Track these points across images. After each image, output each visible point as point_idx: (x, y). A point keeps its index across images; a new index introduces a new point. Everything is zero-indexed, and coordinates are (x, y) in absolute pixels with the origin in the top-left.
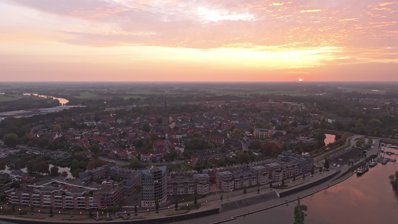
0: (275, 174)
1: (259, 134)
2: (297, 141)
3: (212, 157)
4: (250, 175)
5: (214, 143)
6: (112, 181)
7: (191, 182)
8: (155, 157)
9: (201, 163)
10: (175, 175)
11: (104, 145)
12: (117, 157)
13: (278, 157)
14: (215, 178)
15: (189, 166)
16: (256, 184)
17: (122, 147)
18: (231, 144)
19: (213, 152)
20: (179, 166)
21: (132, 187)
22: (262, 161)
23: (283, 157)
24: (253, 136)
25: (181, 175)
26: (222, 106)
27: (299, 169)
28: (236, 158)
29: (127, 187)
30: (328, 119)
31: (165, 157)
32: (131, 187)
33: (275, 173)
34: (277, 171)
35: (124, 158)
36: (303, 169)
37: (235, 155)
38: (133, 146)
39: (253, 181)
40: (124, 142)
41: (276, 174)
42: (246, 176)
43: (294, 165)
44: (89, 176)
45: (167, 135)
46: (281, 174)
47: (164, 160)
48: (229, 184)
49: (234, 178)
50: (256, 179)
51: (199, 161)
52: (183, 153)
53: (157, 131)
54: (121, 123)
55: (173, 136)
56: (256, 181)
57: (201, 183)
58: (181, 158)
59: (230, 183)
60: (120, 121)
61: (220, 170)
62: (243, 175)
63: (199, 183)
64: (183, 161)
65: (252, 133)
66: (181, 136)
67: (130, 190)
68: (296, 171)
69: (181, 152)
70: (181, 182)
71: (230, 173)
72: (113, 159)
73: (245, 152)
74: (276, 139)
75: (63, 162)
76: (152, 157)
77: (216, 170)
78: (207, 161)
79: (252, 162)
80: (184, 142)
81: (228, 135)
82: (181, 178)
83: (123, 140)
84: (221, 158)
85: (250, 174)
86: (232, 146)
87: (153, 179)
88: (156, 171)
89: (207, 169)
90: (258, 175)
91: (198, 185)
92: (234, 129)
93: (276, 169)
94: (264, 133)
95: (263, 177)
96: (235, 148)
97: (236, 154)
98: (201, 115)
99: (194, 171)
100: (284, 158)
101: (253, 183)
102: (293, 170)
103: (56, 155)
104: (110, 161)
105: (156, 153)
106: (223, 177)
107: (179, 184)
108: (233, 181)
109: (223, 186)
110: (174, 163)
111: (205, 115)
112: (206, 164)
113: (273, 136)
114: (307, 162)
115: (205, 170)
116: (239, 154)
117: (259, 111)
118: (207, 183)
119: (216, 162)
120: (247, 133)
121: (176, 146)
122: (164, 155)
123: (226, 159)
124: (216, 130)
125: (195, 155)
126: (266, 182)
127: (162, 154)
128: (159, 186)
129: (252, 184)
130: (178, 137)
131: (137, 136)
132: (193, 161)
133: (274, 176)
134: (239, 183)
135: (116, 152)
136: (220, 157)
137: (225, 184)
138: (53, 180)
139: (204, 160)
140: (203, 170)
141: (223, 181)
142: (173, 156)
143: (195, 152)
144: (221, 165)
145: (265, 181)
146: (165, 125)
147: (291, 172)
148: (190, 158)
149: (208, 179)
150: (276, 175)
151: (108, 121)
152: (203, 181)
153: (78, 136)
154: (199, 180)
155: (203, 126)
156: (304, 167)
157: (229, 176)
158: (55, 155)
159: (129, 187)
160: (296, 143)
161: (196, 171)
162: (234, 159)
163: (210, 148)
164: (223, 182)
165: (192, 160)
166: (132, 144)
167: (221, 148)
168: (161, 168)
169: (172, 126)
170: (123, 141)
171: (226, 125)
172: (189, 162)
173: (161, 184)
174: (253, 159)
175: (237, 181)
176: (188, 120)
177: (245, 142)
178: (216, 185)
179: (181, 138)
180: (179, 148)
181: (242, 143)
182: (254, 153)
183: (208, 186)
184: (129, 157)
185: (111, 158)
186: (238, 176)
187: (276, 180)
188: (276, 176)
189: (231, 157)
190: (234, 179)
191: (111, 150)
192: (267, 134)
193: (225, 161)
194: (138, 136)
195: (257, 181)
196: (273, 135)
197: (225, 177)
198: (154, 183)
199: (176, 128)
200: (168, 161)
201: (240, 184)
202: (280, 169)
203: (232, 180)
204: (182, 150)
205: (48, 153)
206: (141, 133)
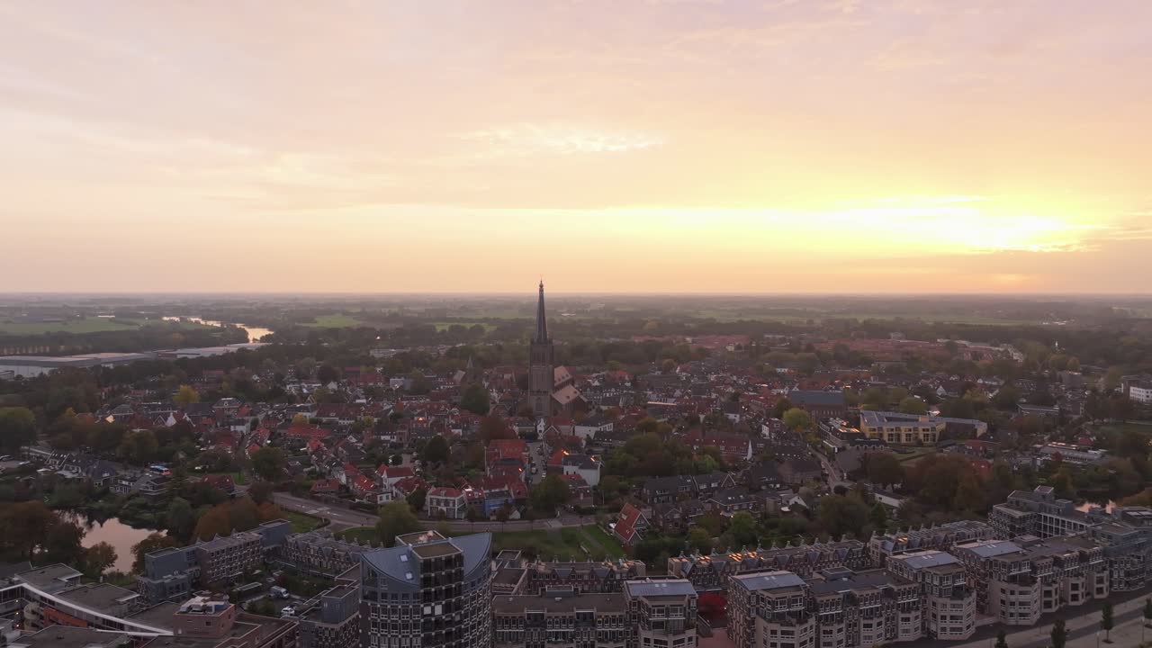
0: (1003, 591)
1: (885, 428)
2: (1040, 456)
3: (708, 507)
4: (888, 593)
5: (715, 454)
6: (283, 590)
7: (610, 614)
8: (481, 501)
9: (662, 529)
10: (548, 576)
11: (312, 454)
12: (344, 496)
13: (993, 515)
14: (721, 598)
15: (614, 538)
16: (919, 634)
17: (374, 459)
18: (780, 461)
19: (709, 489)
20: (570, 539)
21: (344, 629)
22: (923, 530)
23: (1018, 514)
24: (862, 435)
25: (573, 578)
26: (738, 347)
27: (1111, 574)
28: (806, 513)
29: (324, 625)
30: (1132, 388)
31: (519, 502)
32: (337, 627)
33: (1005, 585)
34: (1013, 579)
35: (365, 501)
36: (1128, 574)
37: (802, 502)
38: (416, 459)
39: (907, 619)
40: (391, 447)
41: (1012, 593)
42: (874, 598)
43: (1088, 551)
44: (190, 565)
45: (541, 426)
46: (1034, 594)
47: (516, 515)
48: (792, 633)
49: (813, 607)
50: (919, 613)
51: (653, 520)
52: (595, 488)
53: (511, 414)
54: (401, 387)
55: (565, 429)
56: (918, 623)
57: (658, 625)
58: (583, 507)
59: (797, 629)
60: (396, 383)
61: (744, 562)
62: (857, 593)
63: (648, 623)
64: (591, 521)
65: (857, 426)
66: (590, 431)
67: (333, 640)
68: (1100, 581)
69: (584, 483)
70: (560, 614)
71: (796, 580)
72: (327, 502)
73: (840, 490)
74: (950, 448)
75: (144, 506)
76: (471, 500)
77: (728, 563)
78: (686, 521)
79: (881, 533)
80: (602, 449)
81: (765, 430)
82: (565, 596)
83: (388, 438)
84: (744, 512)
85: (890, 585)
86: (785, 471)
87: (416, 596)
88: (433, 558)
89: (687, 555)
90: (923, 593)
91: (644, 634)
92: (787, 410)
93: (1010, 567)
94: (904, 427)
95: (954, 606)
96: (798, 475)
97: (807, 498)
98: (667, 370)
99: (631, 563)
100: (1023, 519)
101: (906, 631)
102: (1082, 575)
103: (127, 483)
104: (313, 512)
105: (489, 484)
106: (760, 599)
107: (553, 623)
108: (812, 621)
109: (765, 642)
110: (555, 524)
111: (682, 371)
112: (684, 534)
113: (937, 438)
114: (1142, 540)
115: (676, 560)
116: (816, 500)
117: (866, 362)
118: (688, 626)
119: (723, 529)
120: (839, 424)
121: (568, 460)
122: (519, 493)
123: (766, 516)
124: (722, 414)
125: (639, 497)
126: (968, 627)
127: (509, 487)
128: (449, 634)
129: (900, 633)
130: (583, 432)
131: (438, 425)
132: (630, 521)
133: (1003, 602)
134: (840, 630)
135: (343, 479)
136: (741, 509)
137: (774, 632)
138: (15, 579)
139: (677, 516)
140: (670, 560)
141: (765, 618)
142: (552, 499)
143: (641, 485)
144: (745, 540)
145: (965, 622)
146: (538, 392)
147: (1075, 587)
148: (618, 510)
149: (693, 604)
150: (1012, 598)
151: (361, 384)
152: (667, 612)
153: (242, 423)
154: (649, 610)
155: (674, 400)
156: (1133, 564)
157: (789, 595)
158: (124, 482)
159: (330, 626)
160: (1039, 463)
161: (640, 563)
162: (799, 519)
163: (698, 471)
164: (761, 623)
165: (625, 517)
166: (415, 454)
167: (740, 474)
168: (459, 545)
169: (566, 395)
170: (387, 441)
171: (754, 397)
172: (612, 525)
173: (460, 622)
174: (880, 519)
175: (828, 620)
176: (625, 381)
177: (831, 456)
178: (729, 632)
179: (592, 435)
180: (581, 468)
181: (824, 462)
182: (878, 496)
183: (690, 639)
184: (384, 496)
185: (318, 499)
186: (836, 597)
187: (1012, 621)
188: (1013, 604)
189: (786, 509)
190: (818, 611)
191: (330, 471)
192: (915, 429)
193: (763, 527)
194: (441, 428)
195: (923, 624)
196: (937, 434)
197: (773, 597)
198: (424, 616)
199: (577, 405)
200: (532, 519)
201: (842, 636)
202: (1026, 570)
203: (808, 616)
204: (592, 477)
205: (106, 475)
206: (453, 417)
